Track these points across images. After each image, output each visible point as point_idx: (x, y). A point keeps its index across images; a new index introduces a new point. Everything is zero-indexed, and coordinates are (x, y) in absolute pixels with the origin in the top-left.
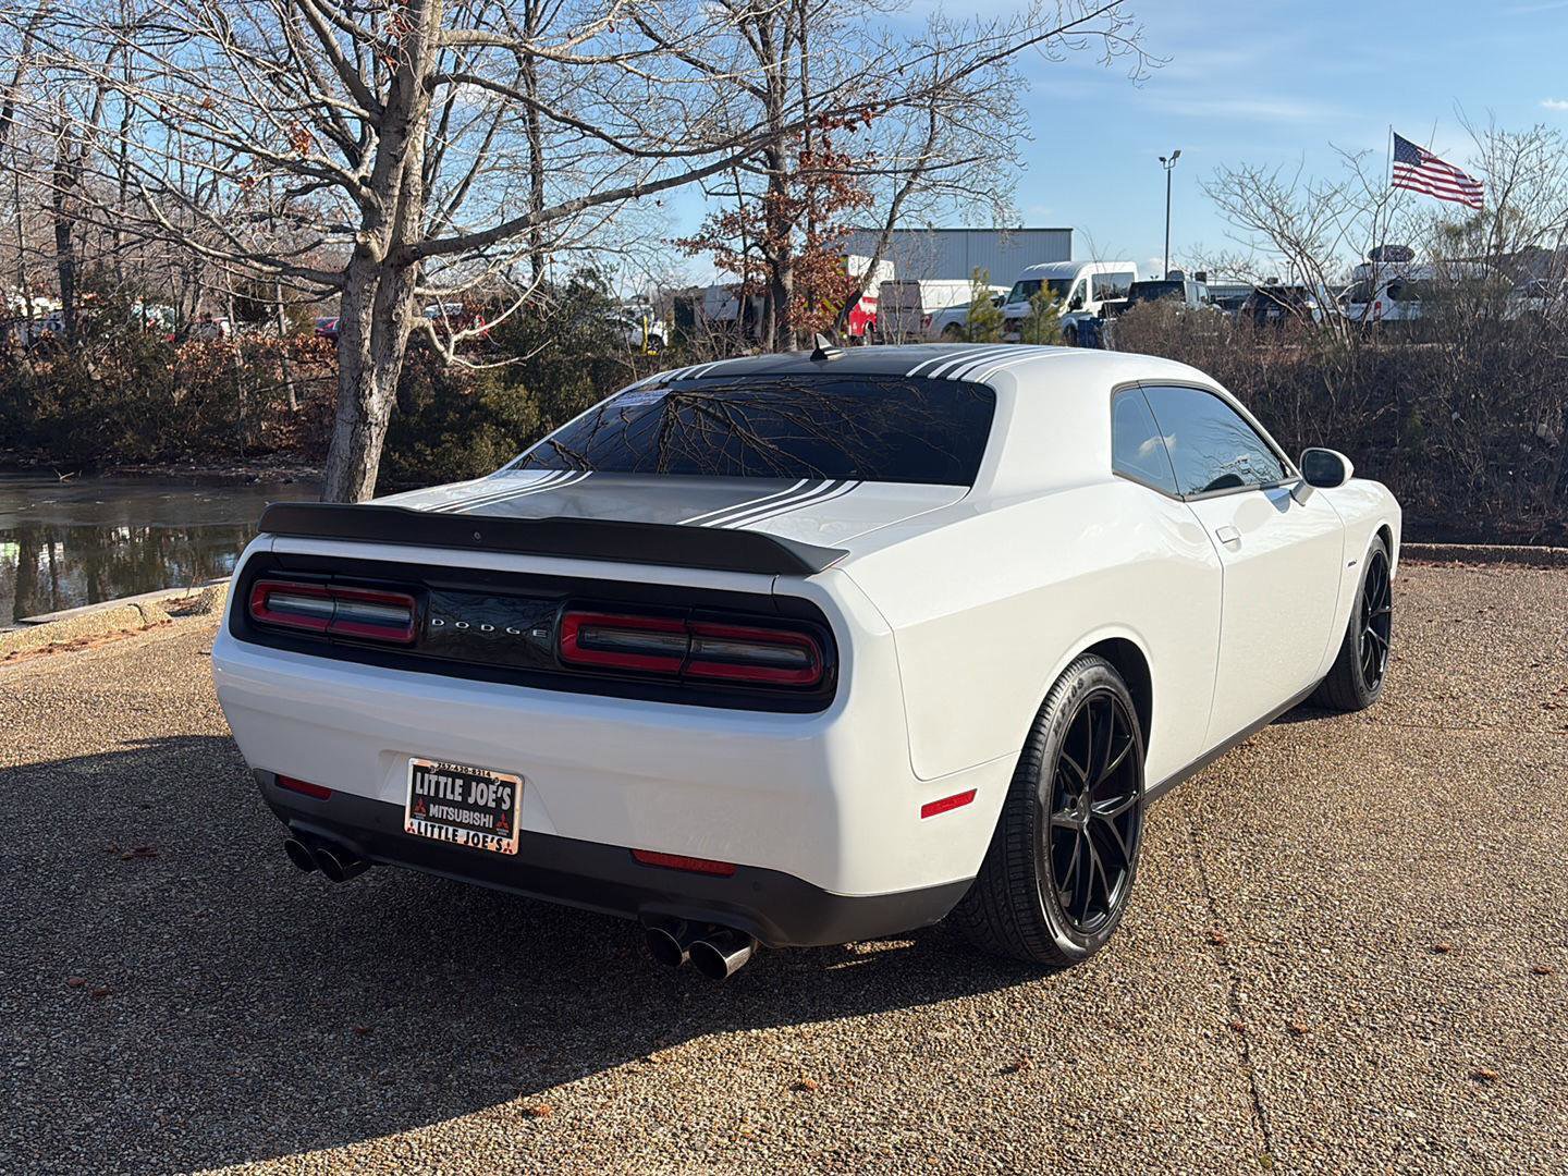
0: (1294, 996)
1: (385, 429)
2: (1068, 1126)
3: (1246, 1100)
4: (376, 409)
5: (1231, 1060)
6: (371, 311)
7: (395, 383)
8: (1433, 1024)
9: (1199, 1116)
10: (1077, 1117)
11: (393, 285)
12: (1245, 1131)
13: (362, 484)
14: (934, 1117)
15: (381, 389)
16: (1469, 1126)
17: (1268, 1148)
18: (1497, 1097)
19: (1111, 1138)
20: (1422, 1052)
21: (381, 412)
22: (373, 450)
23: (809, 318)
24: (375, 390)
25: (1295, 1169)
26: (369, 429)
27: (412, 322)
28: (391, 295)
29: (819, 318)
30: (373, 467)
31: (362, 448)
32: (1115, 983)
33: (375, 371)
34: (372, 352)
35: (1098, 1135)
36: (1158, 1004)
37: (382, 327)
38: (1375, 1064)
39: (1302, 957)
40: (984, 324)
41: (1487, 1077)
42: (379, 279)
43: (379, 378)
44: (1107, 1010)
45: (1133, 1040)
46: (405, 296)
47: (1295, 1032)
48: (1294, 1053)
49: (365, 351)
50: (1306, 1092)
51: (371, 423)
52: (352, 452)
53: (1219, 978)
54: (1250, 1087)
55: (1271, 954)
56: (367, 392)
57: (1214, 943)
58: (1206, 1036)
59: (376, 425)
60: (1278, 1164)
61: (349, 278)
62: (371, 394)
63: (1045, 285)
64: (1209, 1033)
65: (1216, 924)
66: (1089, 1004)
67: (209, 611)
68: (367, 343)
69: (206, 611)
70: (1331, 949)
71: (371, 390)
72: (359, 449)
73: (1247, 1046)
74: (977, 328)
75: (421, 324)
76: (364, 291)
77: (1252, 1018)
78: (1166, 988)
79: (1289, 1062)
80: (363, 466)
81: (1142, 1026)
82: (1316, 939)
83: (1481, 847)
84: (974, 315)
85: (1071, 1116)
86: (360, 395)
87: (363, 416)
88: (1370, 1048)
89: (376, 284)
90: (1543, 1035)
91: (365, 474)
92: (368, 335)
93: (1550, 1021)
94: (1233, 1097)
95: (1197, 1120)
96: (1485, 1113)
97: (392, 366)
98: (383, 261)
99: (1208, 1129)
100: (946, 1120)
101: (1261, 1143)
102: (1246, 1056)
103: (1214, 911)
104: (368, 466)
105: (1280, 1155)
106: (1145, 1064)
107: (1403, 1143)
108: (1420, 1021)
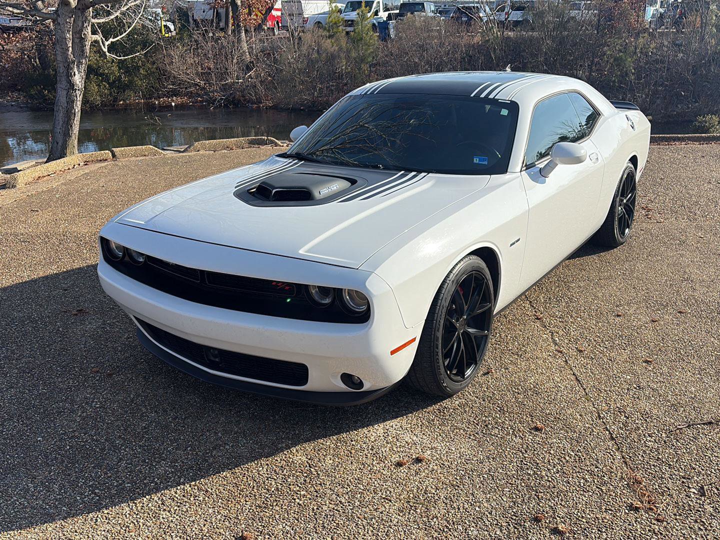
0: (575, 337)
1: (83, 92)
2: (516, 392)
3: (573, 378)
4: (78, 83)
5: (562, 363)
6: (71, 33)
7: (86, 69)
8: (625, 344)
9: (560, 385)
10: (518, 389)
11: (80, 19)
12: (577, 388)
13: (74, 120)
14: (467, 393)
15: (79, 72)
16: (648, 379)
17: (586, 394)
18: (654, 368)
19: (532, 395)
20: (625, 354)
21: (80, 84)
22: (78, 103)
23: (250, 20)
24: (77, 73)
25: (598, 400)
26: (75, 92)
27: (91, 38)
28: (80, 24)
29: (255, 20)
30: (79, 111)
31: (73, 102)
32: (509, 338)
33: (76, 64)
34: (73, 53)
35: (528, 395)
36: (528, 344)
37: (77, 40)
38: (611, 360)
39: (572, 322)
40: (335, 23)
41: (649, 361)
42: (74, 16)
43: (78, 67)
44: (510, 348)
45: (525, 359)
46: (87, 24)
47: (581, 351)
48: (583, 359)
49: (70, 53)
50: (592, 373)
51: (76, 89)
52: (68, 104)
53: (545, 333)
54: (572, 373)
55: (560, 322)
56: (73, 74)
57: (538, 319)
58: (550, 355)
59: (78, 90)
60: (592, 399)
61: (58, 16)
62: (75, 75)
63: (363, 4)
64: (550, 354)
65: (535, 311)
66: (503, 346)
67: (15, 186)
68: (70, 49)
69: (14, 186)
70: (580, 318)
71: (75, 73)
72: (71, 102)
73: (566, 358)
74: (332, 26)
75: (96, 39)
76: (67, 23)
77: (563, 347)
78: (528, 338)
79: (582, 362)
80: (74, 110)
81: (526, 353)
82: (574, 315)
83: (619, 273)
84: (330, 19)
85: (515, 389)
86: (69, 75)
87: (71, 86)
88: (607, 355)
89: (72, 19)
90: (662, 344)
91: (75, 114)
92: (71, 45)
93: (663, 339)
94: (568, 377)
95: (559, 387)
96: (652, 374)
97: (84, 61)
98: (75, 7)
99: (564, 389)
100: (472, 394)
101: (584, 392)
102: (566, 361)
103: (533, 306)
104: (77, 111)
105: (591, 396)
106: (533, 367)
107: (629, 387)
108: (620, 343)
